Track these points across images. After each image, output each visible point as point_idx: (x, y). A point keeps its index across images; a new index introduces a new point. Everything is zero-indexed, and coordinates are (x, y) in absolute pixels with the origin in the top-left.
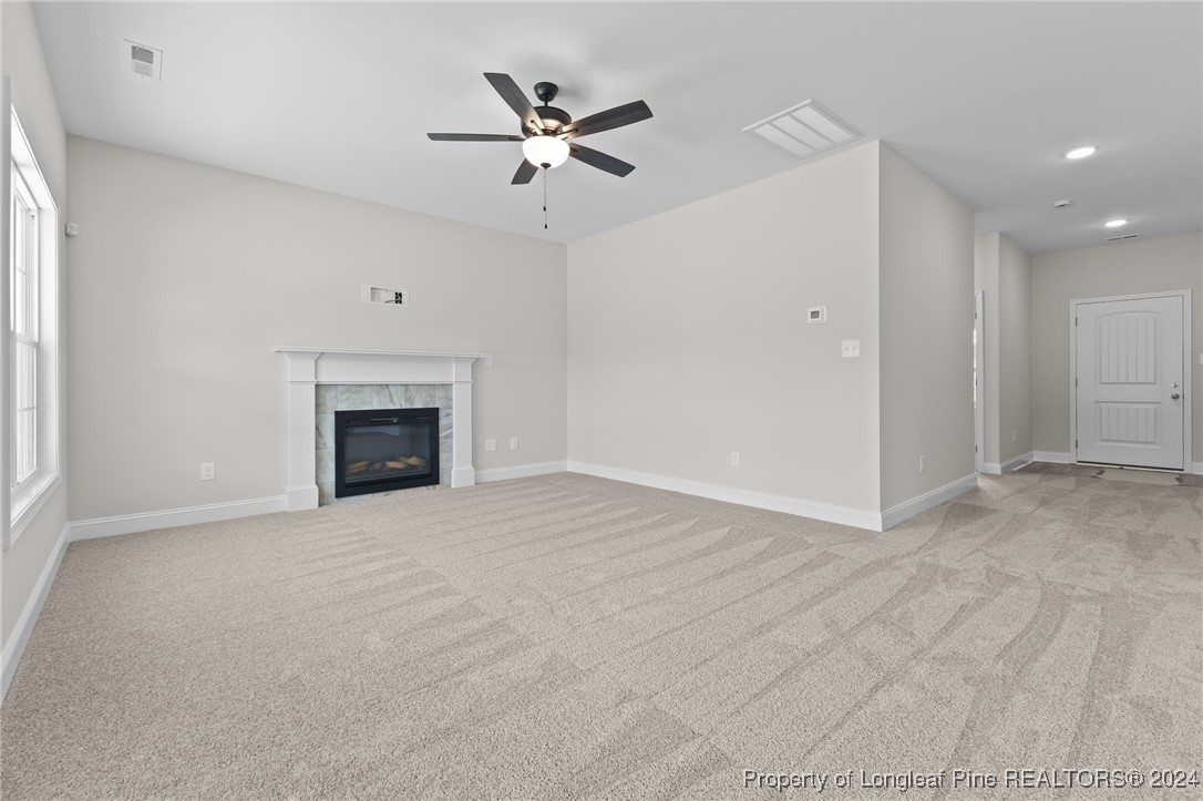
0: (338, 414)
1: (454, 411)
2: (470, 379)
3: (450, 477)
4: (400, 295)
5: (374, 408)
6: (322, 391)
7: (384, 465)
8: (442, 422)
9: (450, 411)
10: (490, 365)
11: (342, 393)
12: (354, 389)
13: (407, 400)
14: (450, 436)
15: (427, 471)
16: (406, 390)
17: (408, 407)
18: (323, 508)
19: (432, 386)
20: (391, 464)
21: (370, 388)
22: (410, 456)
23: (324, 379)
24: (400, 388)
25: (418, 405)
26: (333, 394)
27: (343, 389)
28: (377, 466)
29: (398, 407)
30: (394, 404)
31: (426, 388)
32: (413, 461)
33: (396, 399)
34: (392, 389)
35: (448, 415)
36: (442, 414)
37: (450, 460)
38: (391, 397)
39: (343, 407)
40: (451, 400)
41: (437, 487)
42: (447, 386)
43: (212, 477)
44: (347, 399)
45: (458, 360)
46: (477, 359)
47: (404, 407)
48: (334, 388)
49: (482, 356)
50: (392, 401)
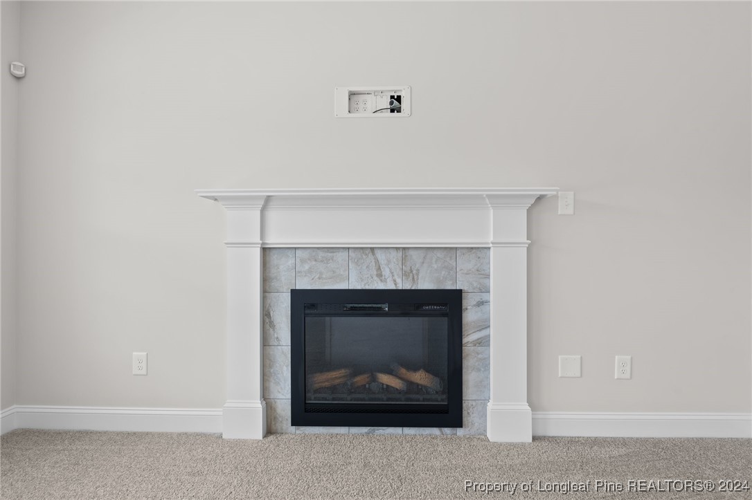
0: (296, 294)
1: (492, 297)
2: (524, 239)
3: (485, 415)
4: (399, 99)
5: (351, 287)
6: (274, 258)
7: (374, 379)
8: (470, 316)
9: (484, 297)
10: (570, 211)
11: (303, 261)
12: (321, 254)
13: (405, 275)
14: (484, 342)
15: (442, 400)
16: (404, 260)
17: (408, 286)
18: (271, 438)
19: (451, 250)
20: (385, 379)
21: (346, 253)
22: (415, 369)
23: (273, 240)
24: (394, 253)
25: (425, 284)
26: (291, 262)
27: (305, 254)
28: (360, 380)
29: (391, 286)
30: (385, 281)
31: (439, 254)
32: (420, 377)
33: (386, 272)
34: (381, 256)
35: (481, 303)
36: (468, 302)
37: (484, 385)
38: (379, 269)
39: (304, 284)
40: (488, 276)
41: (460, 432)
42: (479, 252)
43: (144, 372)
44: (310, 271)
45: (500, 200)
46: (540, 198)
47: (400, 287)
48: (290, 253)
49: (548, 191)
50: (380, 275)
